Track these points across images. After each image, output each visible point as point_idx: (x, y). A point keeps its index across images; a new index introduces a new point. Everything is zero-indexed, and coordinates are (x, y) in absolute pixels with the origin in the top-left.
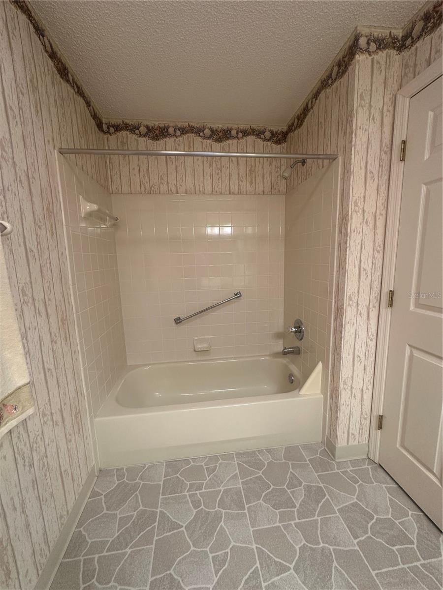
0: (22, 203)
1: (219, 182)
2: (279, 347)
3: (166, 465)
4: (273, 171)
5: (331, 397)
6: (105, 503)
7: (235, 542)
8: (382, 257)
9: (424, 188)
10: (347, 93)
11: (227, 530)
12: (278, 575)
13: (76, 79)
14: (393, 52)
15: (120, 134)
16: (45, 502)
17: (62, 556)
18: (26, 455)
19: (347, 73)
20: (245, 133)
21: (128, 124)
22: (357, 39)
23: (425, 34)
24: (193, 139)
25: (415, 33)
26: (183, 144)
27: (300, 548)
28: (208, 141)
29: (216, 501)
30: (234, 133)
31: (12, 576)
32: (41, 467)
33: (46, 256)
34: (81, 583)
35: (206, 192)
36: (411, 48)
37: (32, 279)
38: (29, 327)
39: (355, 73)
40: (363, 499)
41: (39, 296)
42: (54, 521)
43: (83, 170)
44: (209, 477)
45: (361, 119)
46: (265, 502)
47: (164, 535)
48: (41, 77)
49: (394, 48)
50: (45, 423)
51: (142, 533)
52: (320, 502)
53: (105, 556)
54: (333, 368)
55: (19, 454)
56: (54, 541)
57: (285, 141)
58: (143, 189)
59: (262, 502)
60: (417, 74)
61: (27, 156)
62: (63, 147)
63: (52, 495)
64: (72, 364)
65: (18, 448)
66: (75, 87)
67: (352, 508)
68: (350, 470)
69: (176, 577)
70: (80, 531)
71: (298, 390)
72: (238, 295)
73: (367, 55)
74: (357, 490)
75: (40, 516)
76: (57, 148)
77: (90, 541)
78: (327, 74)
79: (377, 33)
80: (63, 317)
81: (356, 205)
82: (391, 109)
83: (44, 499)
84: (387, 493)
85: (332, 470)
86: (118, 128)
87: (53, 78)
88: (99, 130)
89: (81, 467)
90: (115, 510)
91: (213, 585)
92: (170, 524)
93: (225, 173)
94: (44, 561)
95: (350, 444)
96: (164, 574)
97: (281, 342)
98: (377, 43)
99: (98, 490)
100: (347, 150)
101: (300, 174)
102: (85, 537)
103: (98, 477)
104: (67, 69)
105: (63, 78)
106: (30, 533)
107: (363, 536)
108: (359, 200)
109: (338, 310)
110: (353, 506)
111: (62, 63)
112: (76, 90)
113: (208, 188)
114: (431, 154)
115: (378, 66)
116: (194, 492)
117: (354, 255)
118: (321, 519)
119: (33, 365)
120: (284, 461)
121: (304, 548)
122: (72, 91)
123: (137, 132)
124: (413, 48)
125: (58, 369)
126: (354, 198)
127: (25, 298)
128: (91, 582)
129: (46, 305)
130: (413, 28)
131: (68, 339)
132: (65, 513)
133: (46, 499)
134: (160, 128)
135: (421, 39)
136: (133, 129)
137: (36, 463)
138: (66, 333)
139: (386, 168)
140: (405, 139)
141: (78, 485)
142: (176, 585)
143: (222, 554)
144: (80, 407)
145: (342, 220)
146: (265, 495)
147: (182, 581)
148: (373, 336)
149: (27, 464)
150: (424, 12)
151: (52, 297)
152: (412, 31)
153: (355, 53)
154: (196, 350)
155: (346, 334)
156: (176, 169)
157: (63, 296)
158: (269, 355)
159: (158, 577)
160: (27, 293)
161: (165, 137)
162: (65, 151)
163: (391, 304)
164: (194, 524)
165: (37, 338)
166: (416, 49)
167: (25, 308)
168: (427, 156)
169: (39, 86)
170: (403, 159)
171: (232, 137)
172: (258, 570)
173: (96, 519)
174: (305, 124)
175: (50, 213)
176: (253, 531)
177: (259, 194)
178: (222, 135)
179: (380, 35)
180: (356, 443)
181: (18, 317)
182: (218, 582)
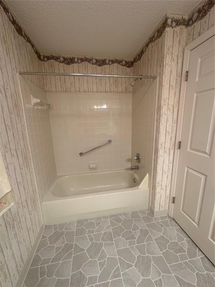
0: (2, 102)
1: (100, 87)
2: (129, 165)
3: (77, 222)
4: (127, 81)
5: (152, 189)
6: (49, 241)
7: (109, 255)
8: (176, 126)
9: (195, 94)
10: (162, 47)
11: (105, 250)
12: (128, 269)
13: (26, 34)
14: (183, 27)
15: (50, 61)
16: (21, 243)
17: (30, 266)
18: (11, 223)
19: (162, 37)
20: (113, 62)
21: (54, 56)
22: (166, 20)
23: (198, 20)
24: (87, 64)
25: (194, 19)
26: (82, 67)
27: (137, 257)
28: (95, 65)
29: (100, 238)
30: (107, 61)
31: (7, 277)
32: (18, 228)
33: (15, 128)
34: (39, 277)
35: (94, 91)
36: (191, 26)
37: (9, 140)
38: (9, 163)
39: (165, 37)
40: (165, 234)
41: (13, 148)
42: (25, 251)
43: (32, 82)
44: (97, 227)
45: (168, 60)
46: (122, 237)
47: (77, 254)
48: (8, 35)
49: (184, 25)
50: (19, 207)
51: (66, 254)
52: (146, 236)
53: (50, 265)
54: (153, 176)
55: (7, 223)
56: (26, 260)
57: (132, 66)
58: (62, 90)
59: (121, 237)
60: (194, 39)
61: (3, 78)
62: (21, 71)
63: (24, 240)
64: (30, 178)
65: (7, 220)
66: (26, 38)
67: (161, 238)
68: (160, 221)
69: (82, 272)
70: (38, 254)
71: (137, 186)
72: (110, 141)
73: (171, 28)
74: (163, 230)
75: (19, 250)
76: (18, 72)
77: (42, 259)
78: (152, 35)
79: (176, 17)
80: (25, 157)
81: (165, 101)
82: (182, 55)
83: (20, 242)
84: (176, 231)
85: (152, 222)
86: (49, 58)
87: (14, 35)
88: (39, 59)
89: (37, 226)
90: (54, 244)
91: (99, 275)
92: (79, 249)
93: (103, 82)
94: (21, 269)
95: (160, 210)
96: (77, 271)
97: (130, 163)
98: (176, 22)
99: (45, 235)
100: (161, 75)
101: (139, 84)
102: (40, 257)
103: (45, 229)
104: (22, 29)
105: (19, 34)
106: (15, 258)
107: (165, 250)
108: (166, 99)
109: (156, 150)
110: (161, 237)
111: (19, 26)
112: (26, 39)
113: (95, 90)
114: (199, 79)
115: (176, 34)
116: (90, 234)
117: (163, 125)
118: (147, 244)
119: (12, 181)
120: (131, 218)
121: (139, 257)
122: (25, 40)
123: (58, 60)
124: (193, 26)
125: (24, 181)
126: (164, 98)
127: (6, 149)
128: (44, 277)
129: (16, 151)
130: (193, 16)
131: (28, 166)
132: (30, 247)
133: (21, 242)
134: (70, 58)
135: (197, 22)
136: (56, 59)
137: (15, 226)
138: (27, 164)
139: (179, 83)
140: (187, 70)
141: (36, 234)
142: (83, 276)
143: (103, 261)
144: (35, 198)
145: (158, 108)
146: (122, 234)
147: (85, 274)
148: (171, 162)
149: (11, 227)
150: (198, 9)
151: (19, 147)
152: (193, 18)
153: (166, 27)
154: (90, 168)
155: (159, 161)
156: (79, 80)
157: (25, 146)
158: (125, 169)
159: (75, 272)
160: (7, 147)
161: (73, 63)
162: (22, 73)
163: (179, 148)
164: (90, 249)
165: (13, 168)
166: (194, 27)
167: (7, 154)
168: (197, 80)
169: (8, 40)
170: (186, 80)
171: (107, 64)
172: (119, 267)
173: (45, 249)
174: (142, 59)
175: (16, 105)
176: (117, 250)
177: (120, 92)
178: (101, 63)
179: (177, 18)
180: (163, 209)
181: (4, 159)
182: (101, 273)
